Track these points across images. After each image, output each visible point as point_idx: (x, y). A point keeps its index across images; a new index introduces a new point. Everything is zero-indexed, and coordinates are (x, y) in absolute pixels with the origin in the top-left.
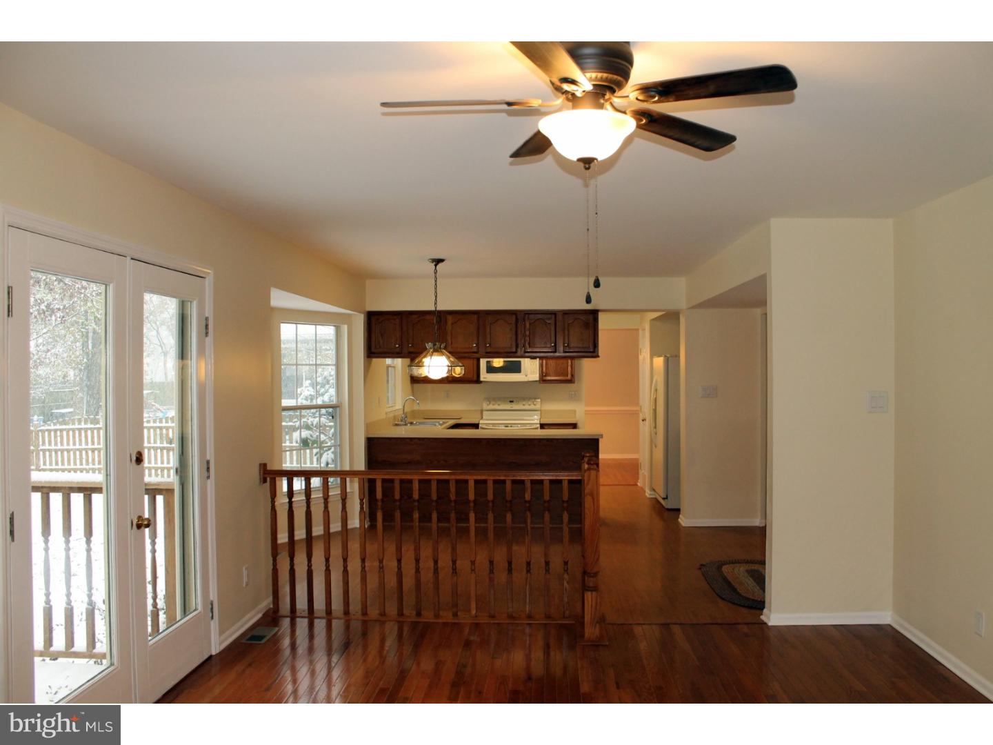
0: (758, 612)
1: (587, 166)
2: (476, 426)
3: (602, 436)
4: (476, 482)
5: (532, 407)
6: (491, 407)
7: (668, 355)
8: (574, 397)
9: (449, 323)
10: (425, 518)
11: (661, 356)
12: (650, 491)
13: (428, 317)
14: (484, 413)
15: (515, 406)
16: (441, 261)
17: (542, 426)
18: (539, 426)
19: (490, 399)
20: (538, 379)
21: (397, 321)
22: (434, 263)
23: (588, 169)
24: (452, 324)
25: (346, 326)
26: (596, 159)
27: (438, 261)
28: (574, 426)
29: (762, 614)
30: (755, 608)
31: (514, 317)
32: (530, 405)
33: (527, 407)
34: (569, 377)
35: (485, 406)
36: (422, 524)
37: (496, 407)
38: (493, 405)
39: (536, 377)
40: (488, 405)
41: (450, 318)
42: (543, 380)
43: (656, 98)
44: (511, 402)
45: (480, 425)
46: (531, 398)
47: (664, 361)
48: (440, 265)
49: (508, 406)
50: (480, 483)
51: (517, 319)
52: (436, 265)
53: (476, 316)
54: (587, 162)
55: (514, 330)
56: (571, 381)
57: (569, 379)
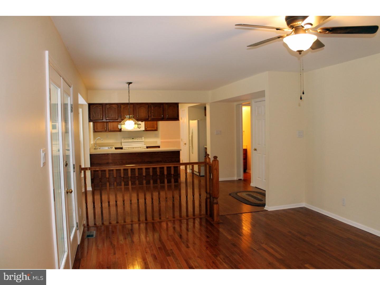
0: (263, 207)
1: (300, 53)
2: (122, 148)
3: (181, 150)
4: (167, 167)
5: (141, 140)
6: (125, 141)
7: (199, 120)
8: (157, 136)
9: (122, 108)
10: (148, 183)
11: (196, 120)
12: (190, 170)
13: (113, 106)
14: (122, 143)
15: (134, 140)
16: (131, 83)
17: (147, 147)
18: (146, 147)
19: (124, 138)
20: (144, 130)
21: (101, 107)
22: (128, 84)
23: (300, 54)
24: (123, 108)
25: (81, 109)
26: (303, 51)
27: (130, 83)
28: (159, 147)
29: (264, 208)
30: (263, 206)
31: (147, 105)
32: (140, 140)
33: (139, 140)
34: (156, 129)
35: (123, 141)
36: (147, 185)
37: (127, 141)
38: (126, 140)
39: (144, 129)
40: (124, 140)
41: (122, 106)
42: (146, 130)
43: (327, 32)
44: (133, 139)
45: (123, 148)
46: (141, 137)
47: (197, 122)
48: (130, 85)
49: (132, 140)
50: (169, 168)
51: (148, 106)
52: (129, 85)
53: (132, 105)
54: (300, 52)
55: (147, 110)
56: (156, 130)
57: (155, 129)
